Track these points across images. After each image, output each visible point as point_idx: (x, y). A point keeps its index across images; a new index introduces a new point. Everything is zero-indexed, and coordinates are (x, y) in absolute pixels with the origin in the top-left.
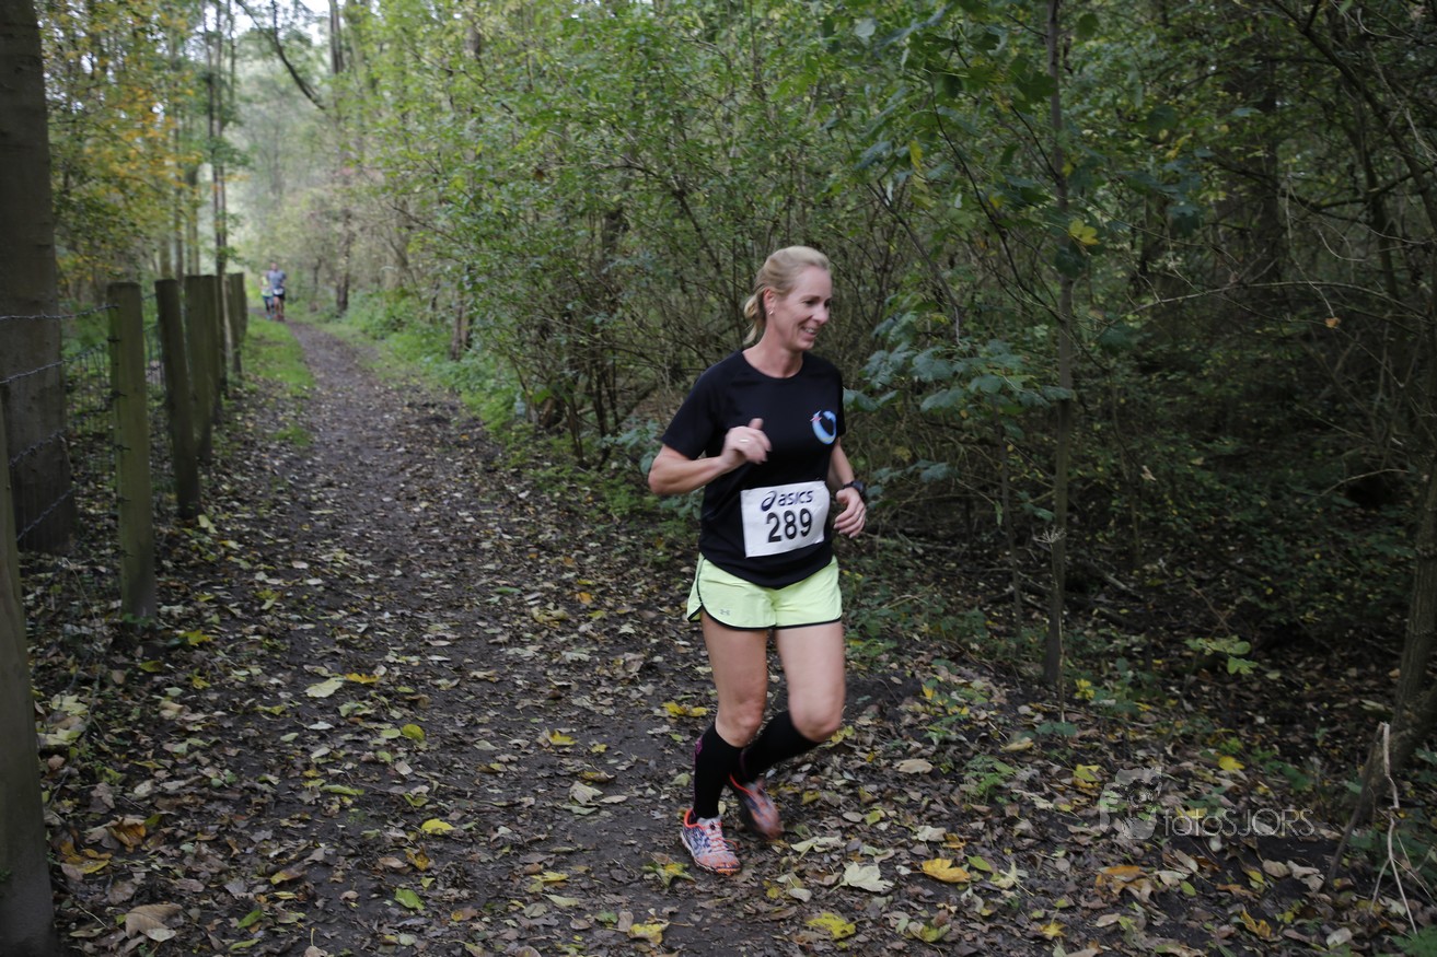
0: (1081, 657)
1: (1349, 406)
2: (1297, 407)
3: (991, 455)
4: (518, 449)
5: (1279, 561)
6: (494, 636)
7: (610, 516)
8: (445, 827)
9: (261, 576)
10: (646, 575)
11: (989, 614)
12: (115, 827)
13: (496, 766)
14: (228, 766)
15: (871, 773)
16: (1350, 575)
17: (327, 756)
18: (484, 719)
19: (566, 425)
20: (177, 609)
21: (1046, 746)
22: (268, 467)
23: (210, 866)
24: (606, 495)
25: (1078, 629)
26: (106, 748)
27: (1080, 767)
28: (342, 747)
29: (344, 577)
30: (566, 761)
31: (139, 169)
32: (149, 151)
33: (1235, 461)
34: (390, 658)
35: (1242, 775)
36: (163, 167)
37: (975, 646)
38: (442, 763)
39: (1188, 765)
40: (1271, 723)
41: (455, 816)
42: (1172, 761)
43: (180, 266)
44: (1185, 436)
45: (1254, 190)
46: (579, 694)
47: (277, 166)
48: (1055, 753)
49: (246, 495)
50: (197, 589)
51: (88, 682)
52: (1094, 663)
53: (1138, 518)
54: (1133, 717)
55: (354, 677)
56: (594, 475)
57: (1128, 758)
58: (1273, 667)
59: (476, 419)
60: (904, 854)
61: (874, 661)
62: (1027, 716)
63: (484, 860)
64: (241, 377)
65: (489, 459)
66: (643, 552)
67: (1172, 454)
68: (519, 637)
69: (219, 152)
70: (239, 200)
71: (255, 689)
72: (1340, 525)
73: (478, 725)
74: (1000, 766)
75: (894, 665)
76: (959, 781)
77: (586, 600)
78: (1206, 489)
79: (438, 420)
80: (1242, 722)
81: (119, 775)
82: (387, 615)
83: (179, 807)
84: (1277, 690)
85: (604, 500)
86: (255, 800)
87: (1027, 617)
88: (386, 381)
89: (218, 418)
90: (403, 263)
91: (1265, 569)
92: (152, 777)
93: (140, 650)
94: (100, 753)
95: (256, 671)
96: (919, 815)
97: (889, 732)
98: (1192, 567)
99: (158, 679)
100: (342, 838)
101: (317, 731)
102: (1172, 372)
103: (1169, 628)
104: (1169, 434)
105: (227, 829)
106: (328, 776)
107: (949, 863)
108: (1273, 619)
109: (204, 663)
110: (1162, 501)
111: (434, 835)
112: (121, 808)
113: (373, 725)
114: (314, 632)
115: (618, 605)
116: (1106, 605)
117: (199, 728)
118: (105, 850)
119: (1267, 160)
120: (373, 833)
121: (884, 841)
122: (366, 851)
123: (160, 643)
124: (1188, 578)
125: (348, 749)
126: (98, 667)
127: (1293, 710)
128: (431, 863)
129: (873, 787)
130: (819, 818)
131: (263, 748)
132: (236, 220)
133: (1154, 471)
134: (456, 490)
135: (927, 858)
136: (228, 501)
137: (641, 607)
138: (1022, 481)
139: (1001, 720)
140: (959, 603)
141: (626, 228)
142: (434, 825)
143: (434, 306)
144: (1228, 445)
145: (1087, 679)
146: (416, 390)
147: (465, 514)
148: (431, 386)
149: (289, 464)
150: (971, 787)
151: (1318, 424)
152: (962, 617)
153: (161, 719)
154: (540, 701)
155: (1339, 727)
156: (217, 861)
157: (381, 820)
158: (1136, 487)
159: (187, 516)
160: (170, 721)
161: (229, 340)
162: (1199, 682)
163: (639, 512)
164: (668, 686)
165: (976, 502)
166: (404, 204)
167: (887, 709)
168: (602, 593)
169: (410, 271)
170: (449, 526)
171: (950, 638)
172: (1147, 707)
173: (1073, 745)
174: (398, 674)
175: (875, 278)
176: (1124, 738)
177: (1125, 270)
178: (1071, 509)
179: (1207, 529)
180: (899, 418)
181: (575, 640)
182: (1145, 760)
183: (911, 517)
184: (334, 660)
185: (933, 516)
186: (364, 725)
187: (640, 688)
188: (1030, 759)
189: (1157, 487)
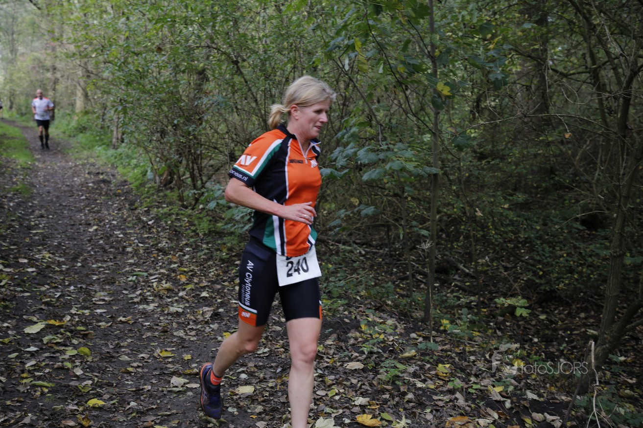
0: (446, 308)
1: (582, 178)
2: (557, 178)
3: (400, 202)
4: (149, 198)
5: (546, 258)
6: (132, 298)
7: (198, 234)
8: (100, 403)
9: (1, 267)
10: (216, 265)
11: (398, 286)
13: (130, 369)
15: (332, 369)
16: (581, 265)
17: (34, 365)
18: (125, 344)
19: (175, 185)
22: (6, 207)
24: (196, 222)
25: (444, 293)
27: (440, 365)
28: (44, 360)
29: (48, 267)
30: (169, 366)
33: (525, 206)
34: (73, 311)
37: (390, 302)
38: (100, 368)
40: (541, 341)
41: (106, 397)
42: (488, 361)
44: (499, 193)
45: (535, 66)
46: (177, 329)
47: (13, 40)
48: (427, 358)
52: (451, 311)
53: (474, 236)
54: (470, 339)
55: (52, 322)
56: (190, 212)
57: (465, 360)
58: (543, 312)
59: (125, 181)
60: (347, 412)
61: (336, 311)
62: (414, 339)
63: (121, 420)
65: (132, 203)
66: (215, 253)
67: (492, 202)
68: (146, 299)
72: (577, 240)
73: (121, 347)
74: (399, 365)
75: (346, 313)
76: (377, 373)
77: (183, 279)
78: (510, 221)
79: (104, 181)
80: (526, 341)
82: (72, 288)
84: (544, 324)
85: (195, 225)
87: (418, 287)
88: (76, 159)
90: (86, 96)
91: (539, 262)
96: (356, 392)
97: (342, 348)
98: (503, 261)
100: (41, 410)
101: (29, 352)
102: (493, 160)
103: (491, 293)
104: (491, 192)
106: (35, 376)
107: (370, 416)
108: (542, 288)
110: (487, 227)
111: (94, 408)
113: (62, 348)
114: (30, 297)
115: (201, 281)
116: (459, 281)
119: (541, 50)
120: (59, 407)
121: (337, 405)
122: (55, 417)
124: (500, 267)
125: (47, 362)
127: (552, 335)
128: (92, 422)
129: (333, 377)
133: (482, 210)
134: (113, 220)
135: (359, 414)
137: (213, 282)
138: (416, 216)
139: (400, 341)
140: (383, 280)
141: (208, 80)
142: (94, 402)
143: (103, 120)
144: (520, 197)
145: (447, 319)
146: (93, 165)
147: (118, 232)
148: (101, 163)
149: (18, 205)
150: (383, 376)
151: (567, 187)
152: (383, 287)
154: (156, 334)
155: (575, 343)
157: (64, 400)
158: (473, 219)
162: (505, 321)
163: (214, 232)
164: (226, 324)
165: (392, 227)
166: (86, 63)
167: (341, 336)
168: (192, 275)
169: (90, 100)
170: (109, 239)
171: (376, 298)
172: (478, 334)
173: (437, 354)
174: (77, 320)
175: (339, 108)
176: (464, 350)
177: (469, 106)
178: (442, 230)
179: (510, 241)
180: (352, 183)
181: (176, 300)
182: (474, 361)
183: (359, 234)
184: (41, 313)
185: (370, 234)
186: (57, 348)
187: (211, 326)
188: (414, 361)
189: (485, 220)
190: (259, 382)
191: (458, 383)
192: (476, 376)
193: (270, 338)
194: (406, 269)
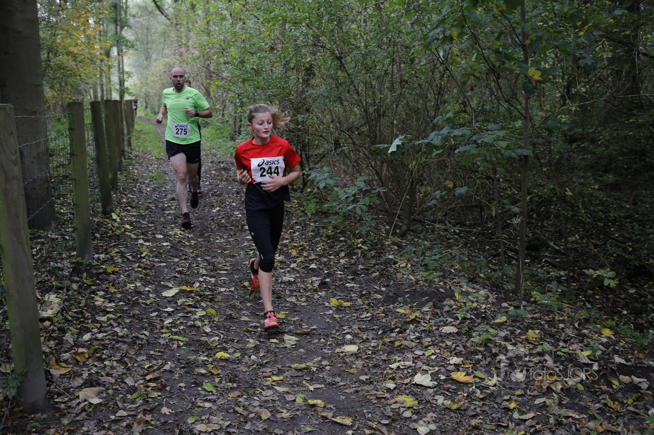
0: (537, 281)
3: (493, 185)
5: (636, 235)
7: (306, 214)
8: (226, 355)
9: (141, 241)
10: (323, 241)
11: (490, 262)
12: (74, 353)
13: (250, 328)
14: (126, 327)
15: (428, 333)
17: (171, 323)
18: (245, 307)
20: (102, 256)
21: (513, 321)
22: (144, 191)
23: (118, 371)
24: (305, 204)
25: (535, 268)
26: (70, 318)
27: (530, 331)
28: (179, 319)
29: (180, 242)
30: (283, 326)
31: (83, 49)
32: (87, 41)
33: (615, 186)
34: (201, 279)
35: (613, 337)
36: (94, 49)
37: (482, 275)
38: (225, 327)
39: (586, 331)
40: (630, 313)
41: (231, 350)
42: (577, 329)
43: (102, 96)
44: (589, 174)
46: (291, 296)
47: (148, 48)
48: (518, 324)
49: (134, 204)
50: (111, 247)
51: (61, 288)
52: (542, 284)
53: (564, 215)
54: (560, 309)
55: (184, 288)
56: (299, 195)
57: (555, 327)
58: (632, 287)
60: (443, 370)
61: (432, 282)
62: (505, 307)
63: (244, 370)
64: (131, 149)
66: (321, 231)
67: (582, 183)
69: (120, 41)
70: (130, 65)
71: (139, 293)
73: (242, 310)
74: (491, 330)
75: (441, 283)
76: (470, 336)
77: (294, 253)
78: (600, 200)
79: (225, 169)
80: (616, 313)
81: (76, 331)
82: (200, 260)
83: (103, 345)
84: (634, 298)
85: (303, 206)
86: (138, 342)
87: (510, 263)
89: (120, 168)
90: (209, 94)
91: (629, 239)
92: (91, 331)
93: (85, 274)
94: (67, 320)
95: (138, 284)
96: (451, 352)
97: (437, 314)
98: (592, 239)
99: (93, 287)
100: (178, 360)
101: (167, 312)
102: (583, 143)
103: (580, 268)
104: (581, 174)
105: (126, 355)
106: (172, 332)
107: (464, 374)
108: (632, 263)
109: (114, 281)
110: (578, 207)
111: (221, 359)
112: (77, 345)
113: (193, 309)
114: (166, 267)
115: (309, 255)
116: (549, 257)
117: (112, 310)
118: (70, 364)
120: (193, 358)
121: (434, 364)
122: (189, 366)
123: (94, 271)
124: (590, 244)
125: (181, 320)
126: (66, 282)
127: (641, 307)
128: (220, 371)
129: (429, 339)
130: (403, 353)
131: (142, 319)
132: (129, 74)
133: (573, 190)
134: (233, 202)
135: (453, 371)
136: (126, 207)
137: (320, 256)
139: (492, 309)
140: (476, 256)
141: (314, 75)
142: (220, 354)
143: (223, 114)
144: (610, 178)
145: (537, 291)
146: (215, 155)
147: (238, 213)
148: (222, 153)
149: (154, 190)
152: (476, 261)
153: (95, 305)
156: (121, 369)
157: (196, 352)
158: (563, 198)
159: (107, 214)
160: (99, 306)
161: (126, 131)
162: (594, 294)
163: (320, 212)
164: (332, 292)
165: (485, 208)
166: (209, 65)
167: (437, 304)
168: (301, 249)
169: (212, 98)
170: (230, 218)
171: (469, 271)
172: (567, 305)
173: (527, 321)
174: (205, 286)
175: (435, 98)
176: (554, 318)
177: (560, 92)
178: (533, 210)
179: (600, 220)
180: (447, 167)
181: (288, 271)
182: (563, 328)
183: (453, 215)
184: (175, 280)
185: (463, 214)
186: (189, 309)
187: (319, 293)
188: (505, 327)
189: (575, 200)
190: (363, 342)
191: (547, 347)
192: (565, 341)
193: (371, 304)
194: (498, 247)
